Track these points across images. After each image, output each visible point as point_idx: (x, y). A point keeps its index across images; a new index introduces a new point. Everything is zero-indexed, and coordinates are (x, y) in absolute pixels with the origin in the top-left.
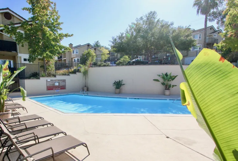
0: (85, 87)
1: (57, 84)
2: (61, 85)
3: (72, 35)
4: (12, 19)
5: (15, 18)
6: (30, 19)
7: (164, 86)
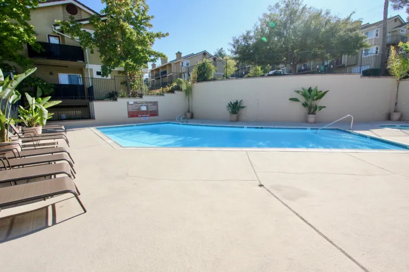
0: (188, 113)
1: (144, 108)
2: (150, 110)
3: (167, 34)
4: (78, 14)
5: (82, 12)
6: (103, 11)
7: (307, 108)
